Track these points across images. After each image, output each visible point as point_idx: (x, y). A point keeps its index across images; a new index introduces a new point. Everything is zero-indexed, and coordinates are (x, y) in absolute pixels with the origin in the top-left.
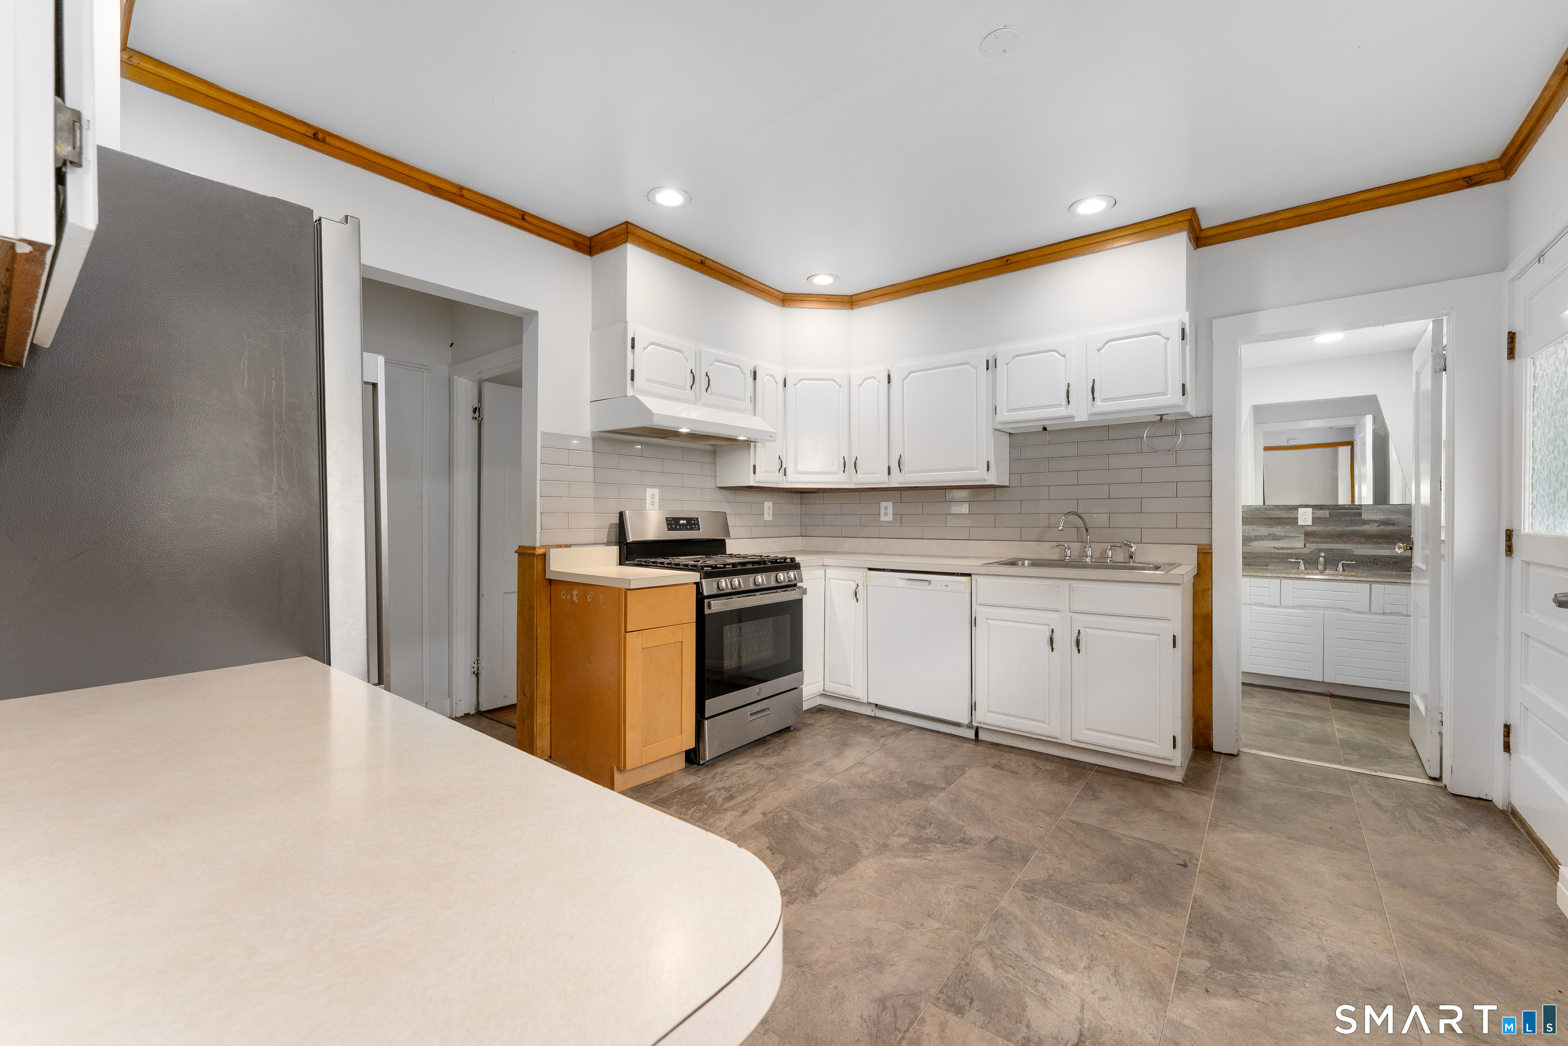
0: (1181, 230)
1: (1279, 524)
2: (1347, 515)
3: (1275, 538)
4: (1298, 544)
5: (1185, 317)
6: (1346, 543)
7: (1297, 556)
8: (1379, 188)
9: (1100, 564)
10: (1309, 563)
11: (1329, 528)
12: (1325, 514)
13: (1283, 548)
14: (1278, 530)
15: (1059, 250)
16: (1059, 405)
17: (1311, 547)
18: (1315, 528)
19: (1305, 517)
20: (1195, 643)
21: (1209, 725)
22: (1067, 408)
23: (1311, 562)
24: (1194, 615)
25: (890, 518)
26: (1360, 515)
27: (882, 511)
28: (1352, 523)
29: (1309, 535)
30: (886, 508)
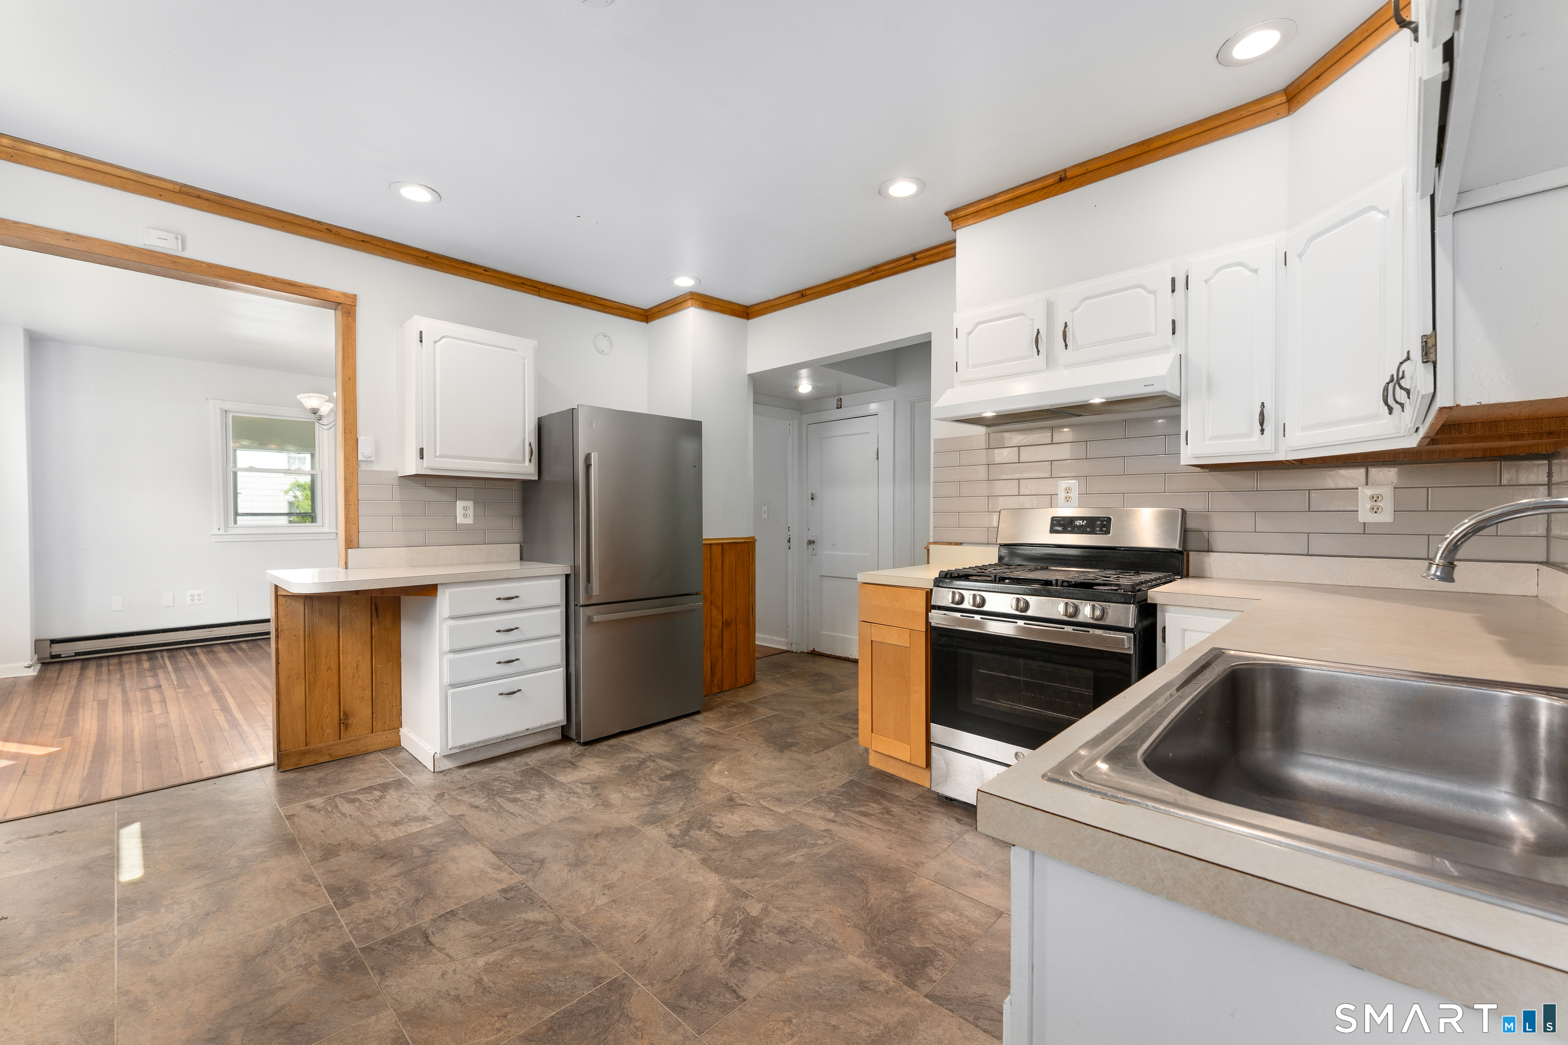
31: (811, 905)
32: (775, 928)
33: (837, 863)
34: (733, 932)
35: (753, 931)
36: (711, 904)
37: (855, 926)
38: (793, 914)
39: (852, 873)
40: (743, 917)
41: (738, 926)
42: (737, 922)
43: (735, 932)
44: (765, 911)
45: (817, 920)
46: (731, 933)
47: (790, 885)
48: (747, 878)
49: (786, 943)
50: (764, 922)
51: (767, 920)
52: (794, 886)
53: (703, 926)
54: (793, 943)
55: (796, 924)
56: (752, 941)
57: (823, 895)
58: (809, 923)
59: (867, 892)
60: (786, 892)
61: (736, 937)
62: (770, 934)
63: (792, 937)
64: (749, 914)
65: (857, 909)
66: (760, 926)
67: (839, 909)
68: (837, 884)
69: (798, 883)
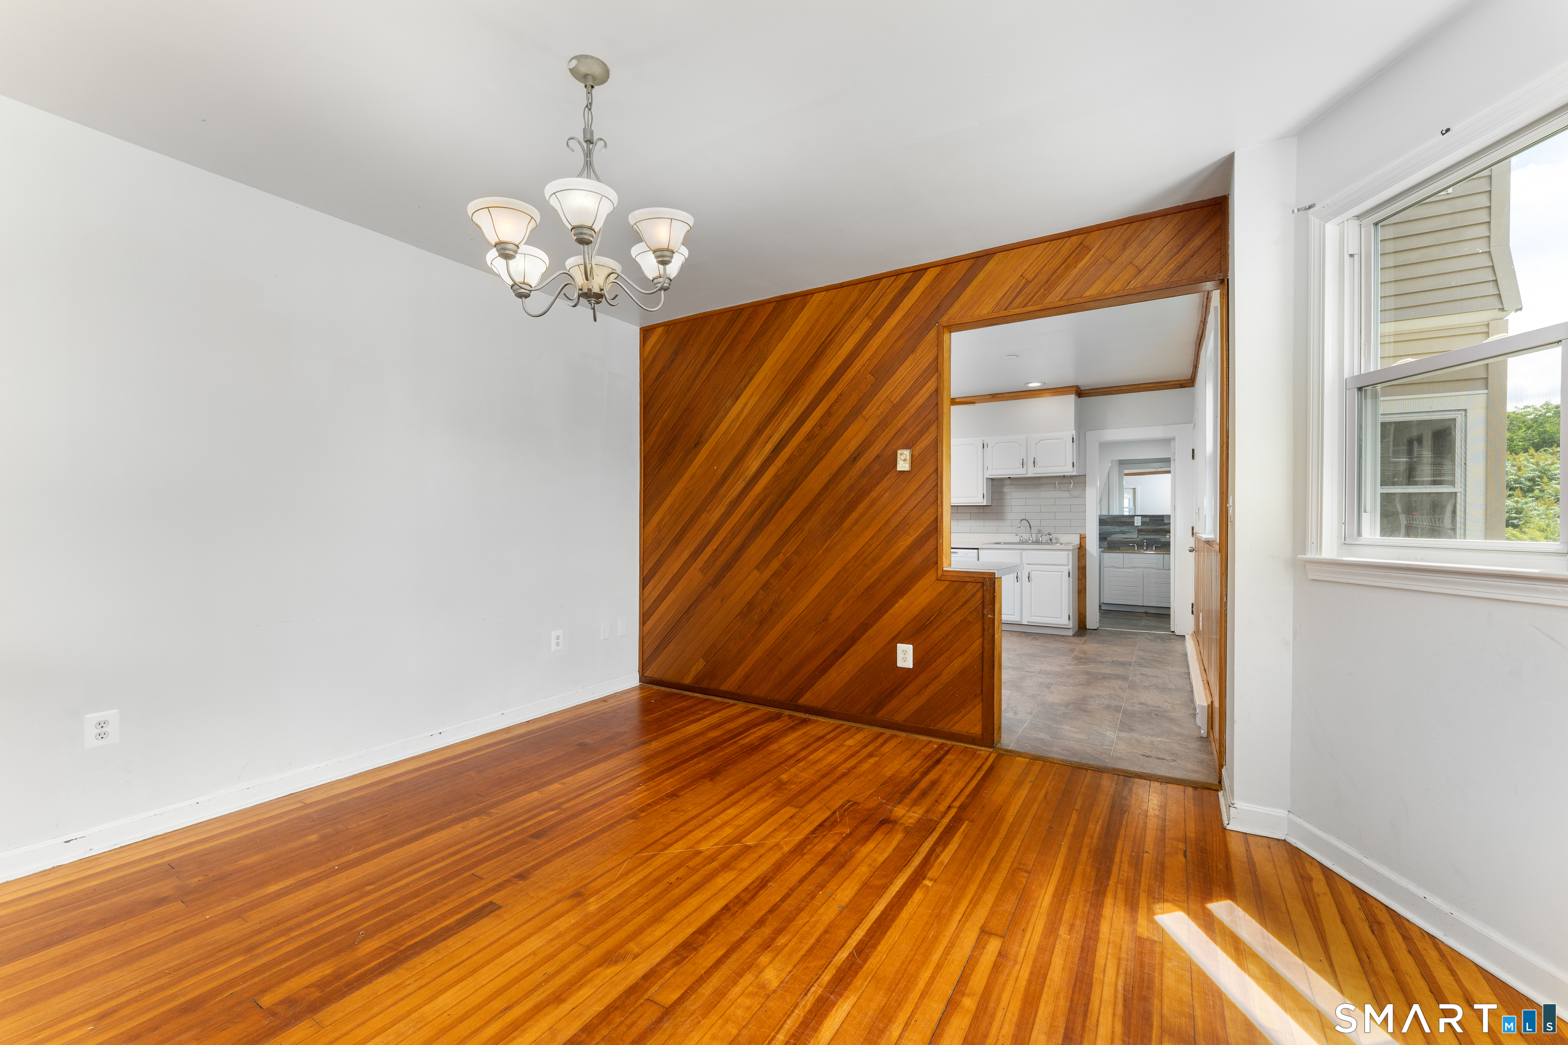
0: (1072, 394)
1: (1126, 525)
2: (1157, 520)
3: (1123, 533)
4: (1134, 536)
5: (1074, 432)
6: (1157, 535)
7: (1134, 542)
8: (1150, 383)
9: (1037, 542)
10: (1140, 546)
11: (1149, 527)
12: (1147, 520)
13: (1127, 538)
14: (1125, 528)
16: (1019, 468)
17: (1141, 537)
18: (1142, 527)
19: (1138, 522)
20: (1079, 579)
21: (1085, 617)
22: (1022, 470)
23: (1140, 545)
24: (1078, 566)
26: (1163, 520)
28: (1160, 525)
29: (1140, 531)
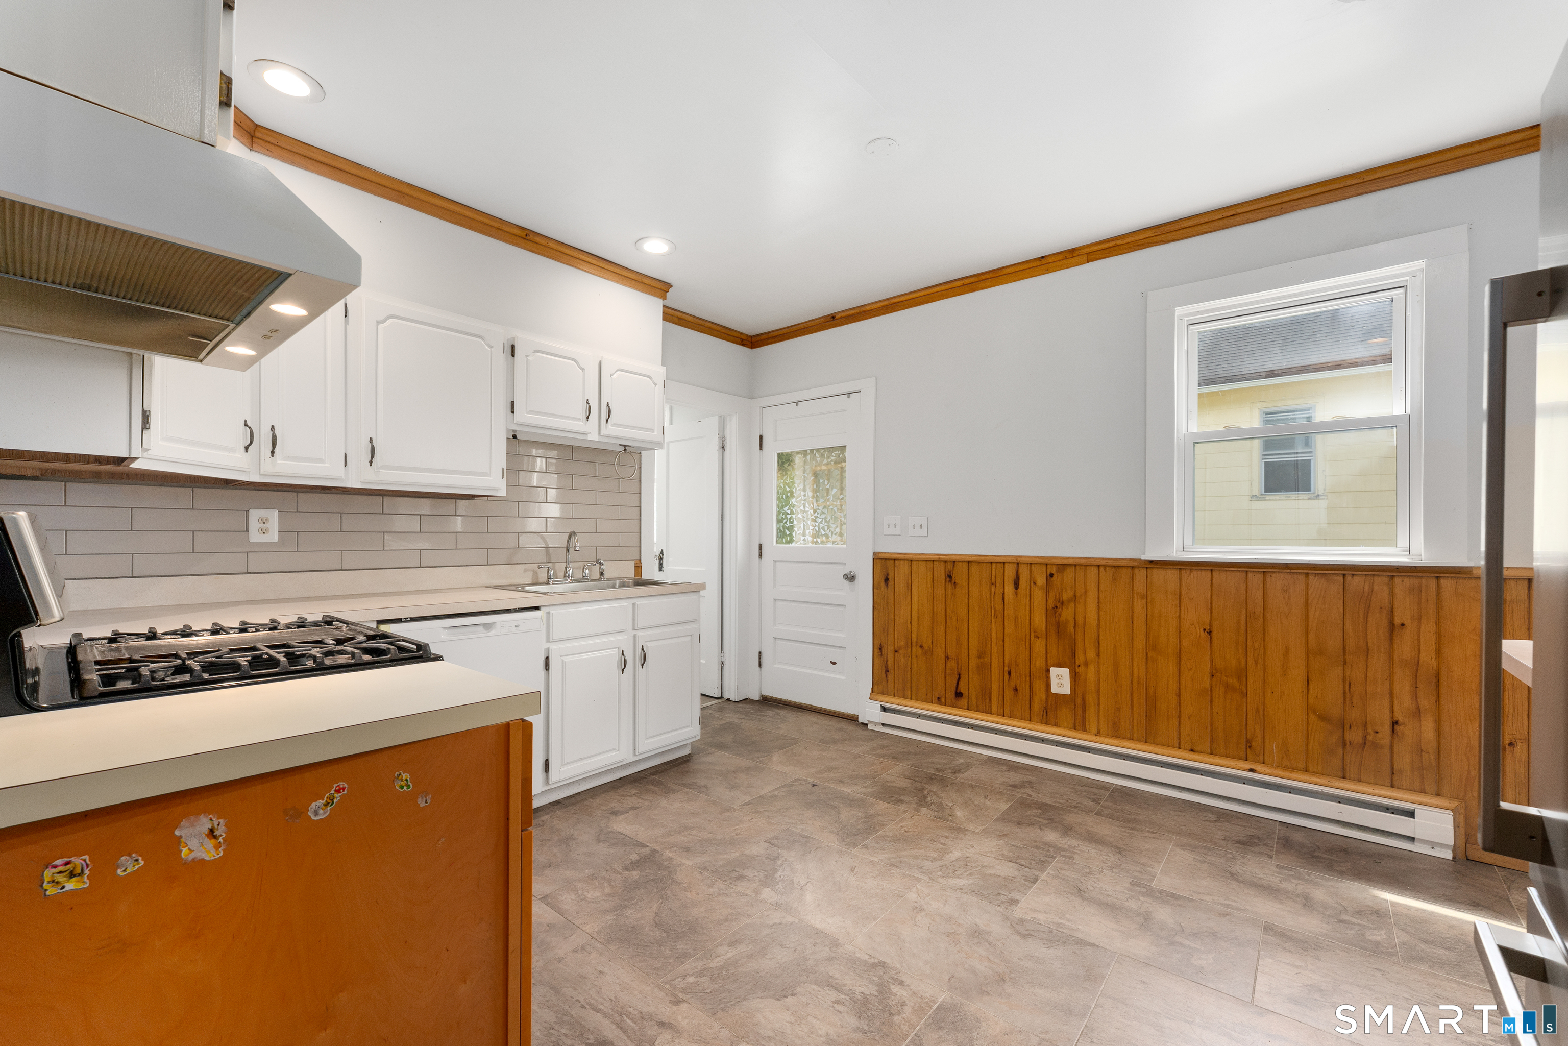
0: (657, 297)
5: (663, 371)
15: (577, 256)
16: (579, 419)
22: (586, 424)
25: (273, 536)
27: (254, 525)
30: (264, 521)
31: (716, 899)
32: (748, 880)
33: (678, 947)
34: (782, 877)
35: (766, 877)
36: (809, 897)
37: (680, 884)
38: (732, 891)
39: (665, 935)
40: (777, 887)
41: (780, 881)
42: (780, 883)
43: (780, 876)
44: (757, 892)
45: (712, 887)
46: (784, 876)
47: (734, 917)
48: (781, 924)
49: (739, 870)
50: (758, 884)
51: (755, 885)
52: (730, 917)
53: (809, 880)
54: (734, 871)
55: (730, 883)
56: (765, 871)
57: (703, 909)
58: (720, 884)
59: (656, 913)
60: (739, 910)
61: (779, 873)
62: (752, 875)
63: (734, 874)
64: (772, 890)
65: (673, 898)
66: (760, 881)
67: (689, 897)
68: (685, 921)
69: (726, 920)
